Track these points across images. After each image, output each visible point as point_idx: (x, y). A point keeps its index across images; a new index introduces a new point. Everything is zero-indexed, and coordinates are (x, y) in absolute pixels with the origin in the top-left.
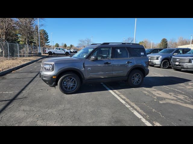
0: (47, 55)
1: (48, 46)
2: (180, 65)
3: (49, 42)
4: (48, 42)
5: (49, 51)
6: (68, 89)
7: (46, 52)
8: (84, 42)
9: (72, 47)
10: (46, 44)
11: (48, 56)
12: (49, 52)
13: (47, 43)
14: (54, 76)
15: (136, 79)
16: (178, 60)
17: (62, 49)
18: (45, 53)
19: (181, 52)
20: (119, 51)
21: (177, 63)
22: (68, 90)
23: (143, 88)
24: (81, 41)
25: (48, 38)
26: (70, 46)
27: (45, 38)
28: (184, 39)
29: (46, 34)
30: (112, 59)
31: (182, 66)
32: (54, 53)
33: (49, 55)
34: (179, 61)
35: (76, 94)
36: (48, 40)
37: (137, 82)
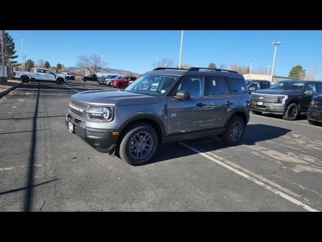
0: (19, 82)
1: (14, 64)
2: (264, 107)
3: (16, 57)
4: (13, 55)
5: (22, 74)
6: (138, 154)
7: (16, 76)
8: (87, 60)
9: (60, 68)
10: (11, 60)
11: (21, 84)
12: (21, 77)
13: (13, 58)
14: (115, 130)
15: (235, 131)
16: (261, 98)
17: (49, 72)
18: (15, 79)
19: (259, 86)
20: (214, 83)
21: (260, 103)
22: (138, 158)
23: (244, 145)
24: (81, 58)
25: (14, 48)
26: (56, 66)
27: (8, 47)
28: (237, 66)
29: (9, 39)
30: (205, 97)
31: (268, 107)
32: (33, 79)
33: (23, 81)
34: (264, 100)
35: (152, 165)
36: (14, 53)
37: (236, 136)
